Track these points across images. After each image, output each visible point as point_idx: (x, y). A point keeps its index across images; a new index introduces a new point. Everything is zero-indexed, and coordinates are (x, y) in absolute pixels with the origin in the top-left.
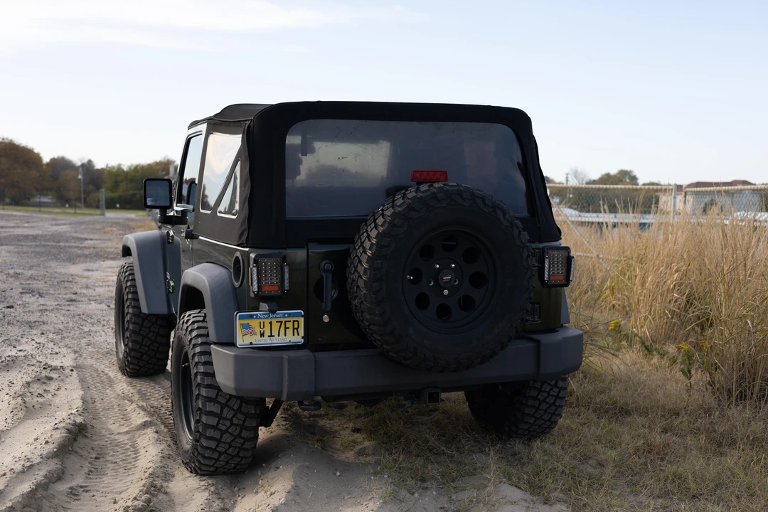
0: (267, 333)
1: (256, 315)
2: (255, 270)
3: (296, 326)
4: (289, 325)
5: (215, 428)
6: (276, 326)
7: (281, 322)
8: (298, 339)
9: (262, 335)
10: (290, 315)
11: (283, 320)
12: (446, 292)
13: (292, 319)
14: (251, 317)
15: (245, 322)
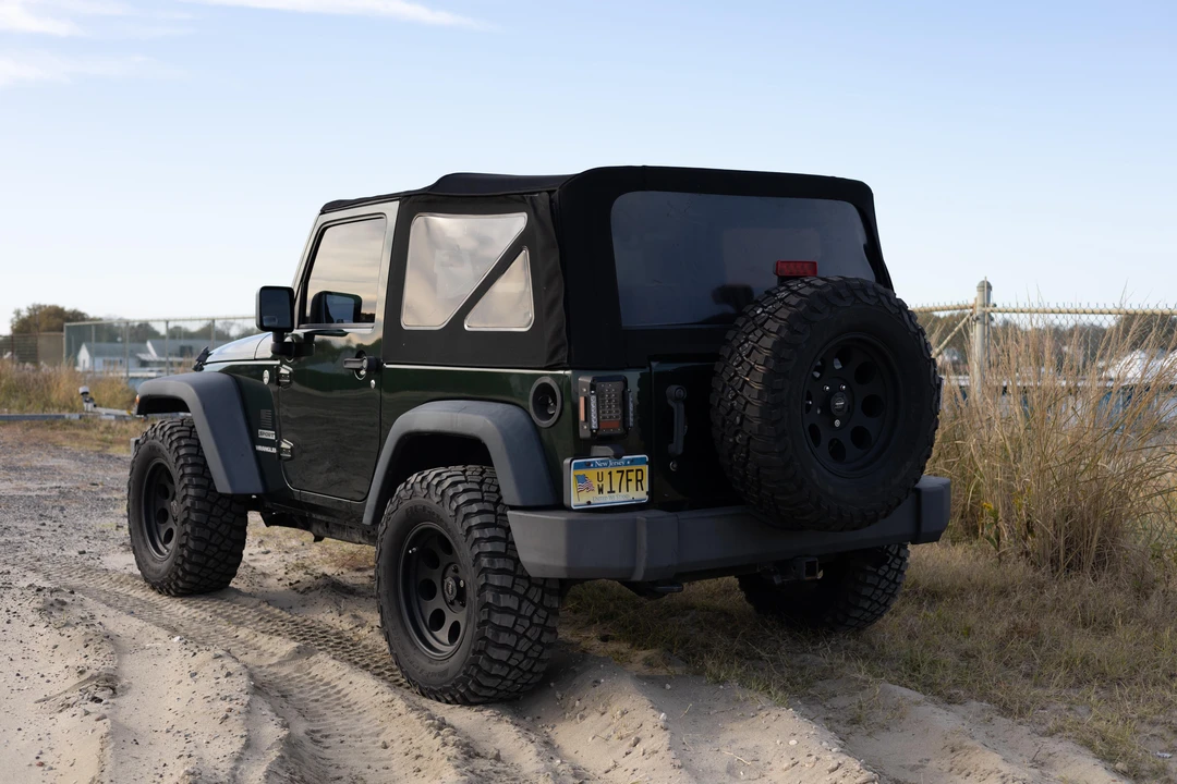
0: (606, 488)
1: (594, 462)
2: (593, 400)
3: (640, 478)
4: (632, 476)
5: (510, 631)
6: (616, 477)
7: (623, 472)
8: (641, 495)
9: (601, 490)
10: (632, 461)
11: (625, 469)
12: (837, 423)
13: (635, 468)
14: (588, 465)
15: (581, 472)
